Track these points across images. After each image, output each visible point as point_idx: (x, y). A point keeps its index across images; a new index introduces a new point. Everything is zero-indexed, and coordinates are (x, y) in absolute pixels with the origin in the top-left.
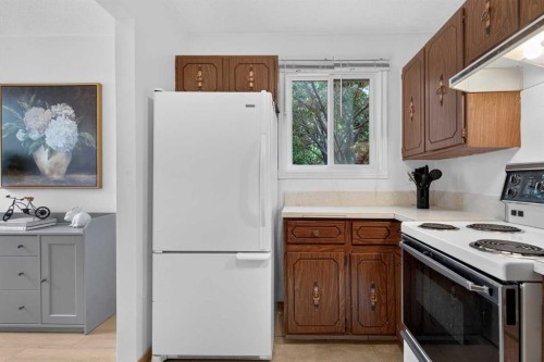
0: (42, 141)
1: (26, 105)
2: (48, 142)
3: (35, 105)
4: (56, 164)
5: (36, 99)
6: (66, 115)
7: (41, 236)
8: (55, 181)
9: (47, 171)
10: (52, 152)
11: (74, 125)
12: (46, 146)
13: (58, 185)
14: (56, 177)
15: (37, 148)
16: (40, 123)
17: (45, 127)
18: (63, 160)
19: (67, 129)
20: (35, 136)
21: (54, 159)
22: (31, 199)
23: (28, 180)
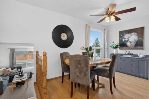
0: (128, 41)
1: (124, 34)
2: (130, 40)
3: (127, 34)
4: (132, 45)
5: (127, 33)
6: (134, 35)
7: (136, 58)
8: (131, 48)
9: (129, 46)
10: (131, 42)
11: (137, 36)
12: (129, 41)
13: (132, 49)
14: (131, 47)
15: (127, 42)
16: (128, 37)
17: (129, 38)
18: (134, 44)
19: (135, 37)
20: (126, 40)
21: (131, 44)
22: (129, 51)
23: (125, 48)
